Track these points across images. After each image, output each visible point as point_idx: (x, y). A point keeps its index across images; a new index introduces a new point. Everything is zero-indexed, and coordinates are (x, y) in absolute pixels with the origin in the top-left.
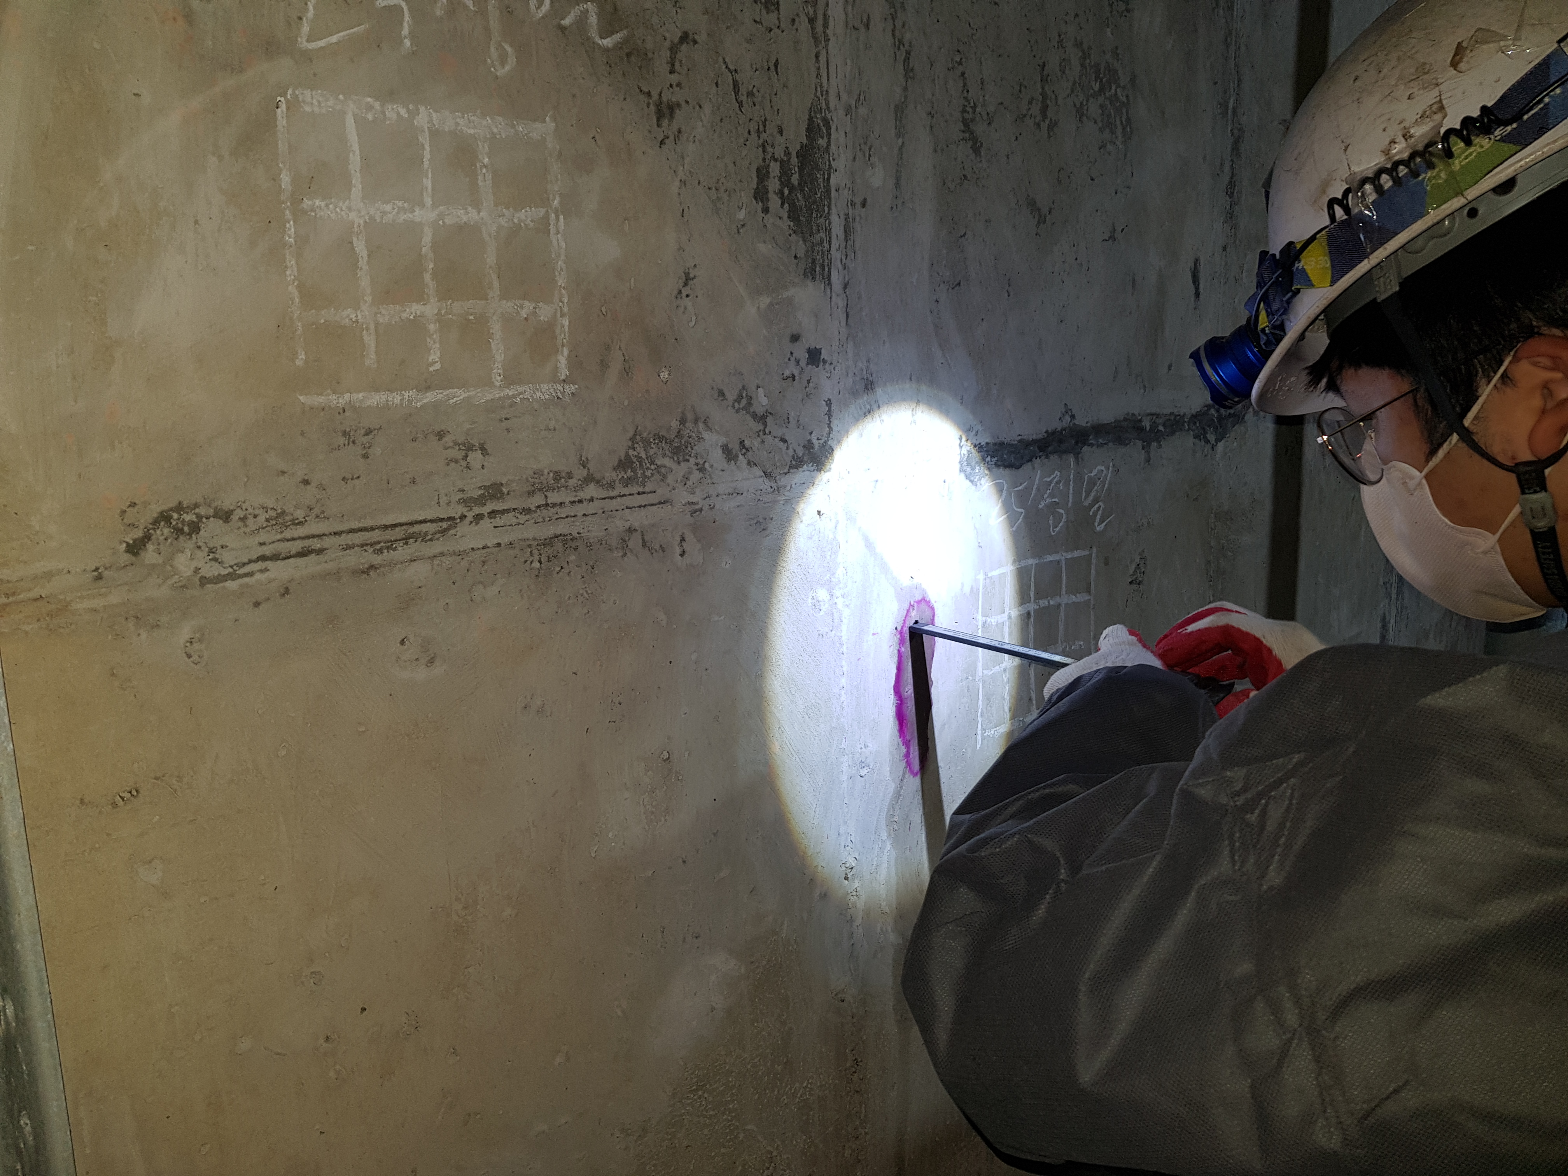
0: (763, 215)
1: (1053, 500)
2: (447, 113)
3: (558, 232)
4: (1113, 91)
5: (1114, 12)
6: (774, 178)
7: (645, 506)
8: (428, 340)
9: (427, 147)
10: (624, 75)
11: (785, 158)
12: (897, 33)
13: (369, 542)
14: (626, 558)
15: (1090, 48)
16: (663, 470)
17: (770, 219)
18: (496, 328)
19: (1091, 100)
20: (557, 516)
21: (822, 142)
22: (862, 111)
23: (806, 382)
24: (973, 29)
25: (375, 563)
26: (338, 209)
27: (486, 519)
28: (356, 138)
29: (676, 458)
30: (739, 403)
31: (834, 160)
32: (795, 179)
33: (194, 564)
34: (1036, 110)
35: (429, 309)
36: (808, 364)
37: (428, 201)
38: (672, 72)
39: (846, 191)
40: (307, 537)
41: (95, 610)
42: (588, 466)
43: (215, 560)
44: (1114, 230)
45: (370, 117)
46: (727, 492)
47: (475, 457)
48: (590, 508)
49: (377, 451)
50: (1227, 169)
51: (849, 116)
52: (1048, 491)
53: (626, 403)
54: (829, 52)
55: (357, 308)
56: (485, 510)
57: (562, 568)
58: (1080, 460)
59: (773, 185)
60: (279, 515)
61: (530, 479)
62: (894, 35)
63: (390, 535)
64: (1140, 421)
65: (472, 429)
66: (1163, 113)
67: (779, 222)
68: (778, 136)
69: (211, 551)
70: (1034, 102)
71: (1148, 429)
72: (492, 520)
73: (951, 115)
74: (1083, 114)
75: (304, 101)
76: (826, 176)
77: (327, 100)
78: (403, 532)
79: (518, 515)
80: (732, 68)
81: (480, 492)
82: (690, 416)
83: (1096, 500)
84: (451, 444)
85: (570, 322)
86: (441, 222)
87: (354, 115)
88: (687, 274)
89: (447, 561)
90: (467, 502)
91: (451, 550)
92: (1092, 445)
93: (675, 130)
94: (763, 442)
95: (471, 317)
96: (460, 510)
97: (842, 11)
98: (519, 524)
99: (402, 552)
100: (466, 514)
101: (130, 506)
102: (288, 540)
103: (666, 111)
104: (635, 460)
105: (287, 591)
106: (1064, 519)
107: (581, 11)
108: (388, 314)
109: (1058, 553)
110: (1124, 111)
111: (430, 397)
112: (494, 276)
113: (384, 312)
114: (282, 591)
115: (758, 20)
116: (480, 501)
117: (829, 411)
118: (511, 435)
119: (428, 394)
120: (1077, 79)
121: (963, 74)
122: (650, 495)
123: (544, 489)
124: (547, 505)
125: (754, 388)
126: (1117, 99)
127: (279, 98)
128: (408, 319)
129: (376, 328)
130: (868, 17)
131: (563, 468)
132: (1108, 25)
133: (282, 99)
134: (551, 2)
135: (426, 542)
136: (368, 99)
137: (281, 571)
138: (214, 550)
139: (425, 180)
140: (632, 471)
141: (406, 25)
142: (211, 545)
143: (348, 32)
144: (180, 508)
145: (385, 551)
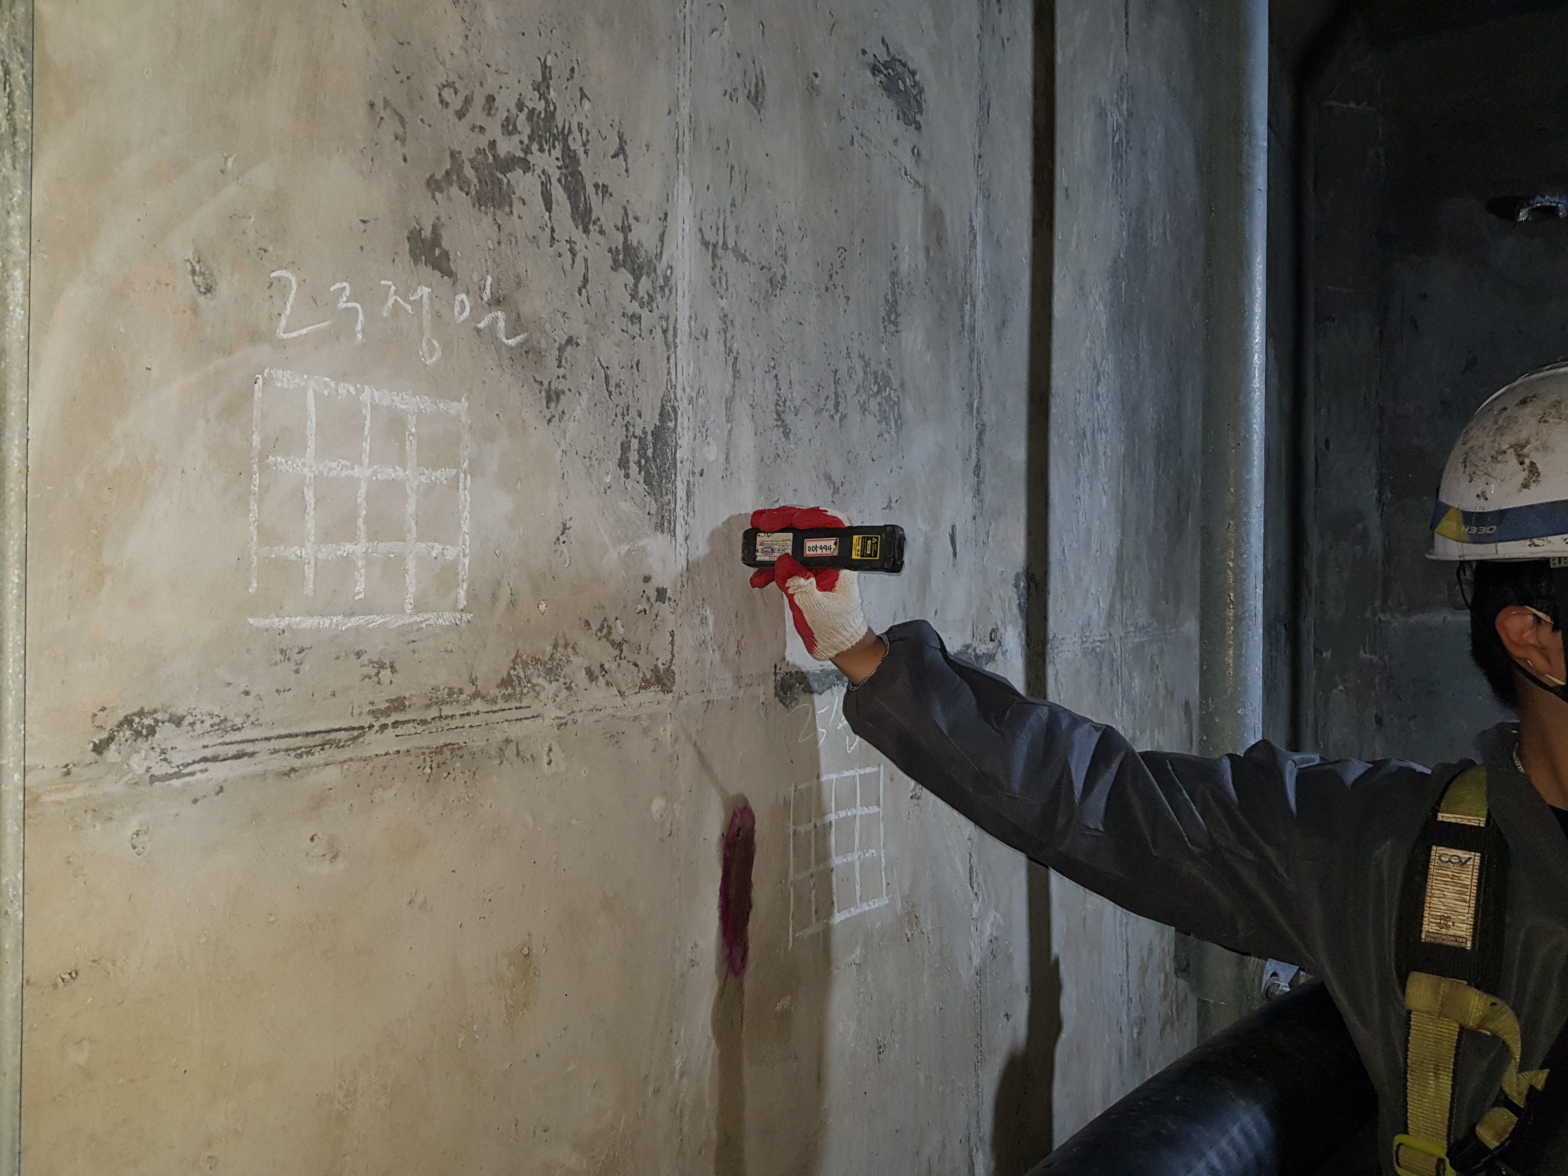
0: (624, 479)
2: (386, 391)
3: (465, 489)
5: (887, 333)
6: (634, 451)
7: (521, 719)
8: (356, 573)
9: (368, 418)
10: (523, 367)
11: (643, 436)
12: (728, 344)
13: (292, 747)
14: (502, 766)
15: (870, 359)
16: (537, 688)
17: (630, 483)
18: (411, 565)
19: (872, 399)
20: (448, 727)
21: (671, 424)
22: (701, 401)
23: (655, 616)
24: (784, 342)
25: (295, 766)
26: (295, 465)
27: (390, 729)
28: (314, 409)
29: (548, 678)
30: (601, 632)
31: (679, 438)
32: (650, 453)
33: (146, 764)
34: (831, 405)
35: (359, 548)
36: (656, 601)
37: (366, 461)
38: (559, 367)
39: (688, 463)
40: (243, 742)
41: (60, 803)
42: (477, 683)
43: (165, 760)
44: (890, 501)
45: (326, 393)
46: (588, 708)
47: (386, 674)
48: (474, 720)
49: (306, 667)
50: (974, 455)
51: (691, 405)
53: (511, 630)
54: (677, 356)
55: (302, 546)
56: (390, 721)
57: (449, 774)
59: (633, 456)
60: (222, 722)
61: (429, 694)
62: (725, 345)
63: (311, 741)
65: (385, 649)
66: (925, 410)
67: (637, 486)
68: (638, 419)
69: (163, 752)
70: (829, 399)
72: (394, 730)
73: (768, 407)
74: (865, 410)
75: (277, 380)
76: (673, 451)
77: (295, 378)
78: (321, 739)
79: (416, 725)
80: (605, 365)
81: (387, 705)
82: (561, 642)
84: (367, 663)
85: (470, 562)
86: (374, 478)
87: (314, 391)
88: (564, 525)
89: (355, 766)
90: (376, 713)
91: (359, 757)
93: (560, 411)
94: (619, 665)
95: (392, 556)
96: (370, 720)
97: (687, 324)
98: (416, 734)
99: (318, 757)
100: (374, 724)
101: (101, 710)
102: (227, 744)
103: (553, 396)
104: (515, 678)
105: (221, 789)
107: (493, 318)
108: (327, 552)
109: (852, 769)
110: (896, 408)
111: (353, 622)
112: (413, 523)
113: (323, 550)
114: (218, 790)
115: (625, 330)
116: (386, 713)
117: (673, 640)
118: (416, 655)
119: (352, 619)
120: (861, 383)
121: (776, 376)
122: (525, 710)
123: (440, 703)
124: (441, 717)
125: (613, 620)
126: (891, 399)
127: (258, 376)
128: (342, 556)
129: (316, 563)
130: (707, 330)
131: (456, 685)
132: (883, 342)
133: (260, 376)
134: (471, 310)
135: (339, 748)
136: (326, 379)
137: (218, 772)
138: (165, 751)
139: (364, 444)
140: (512, 688)
141: (359, 323)
142: (163, 747)
143: (315, 326)
144: (141, 713)
145: (305, 756)
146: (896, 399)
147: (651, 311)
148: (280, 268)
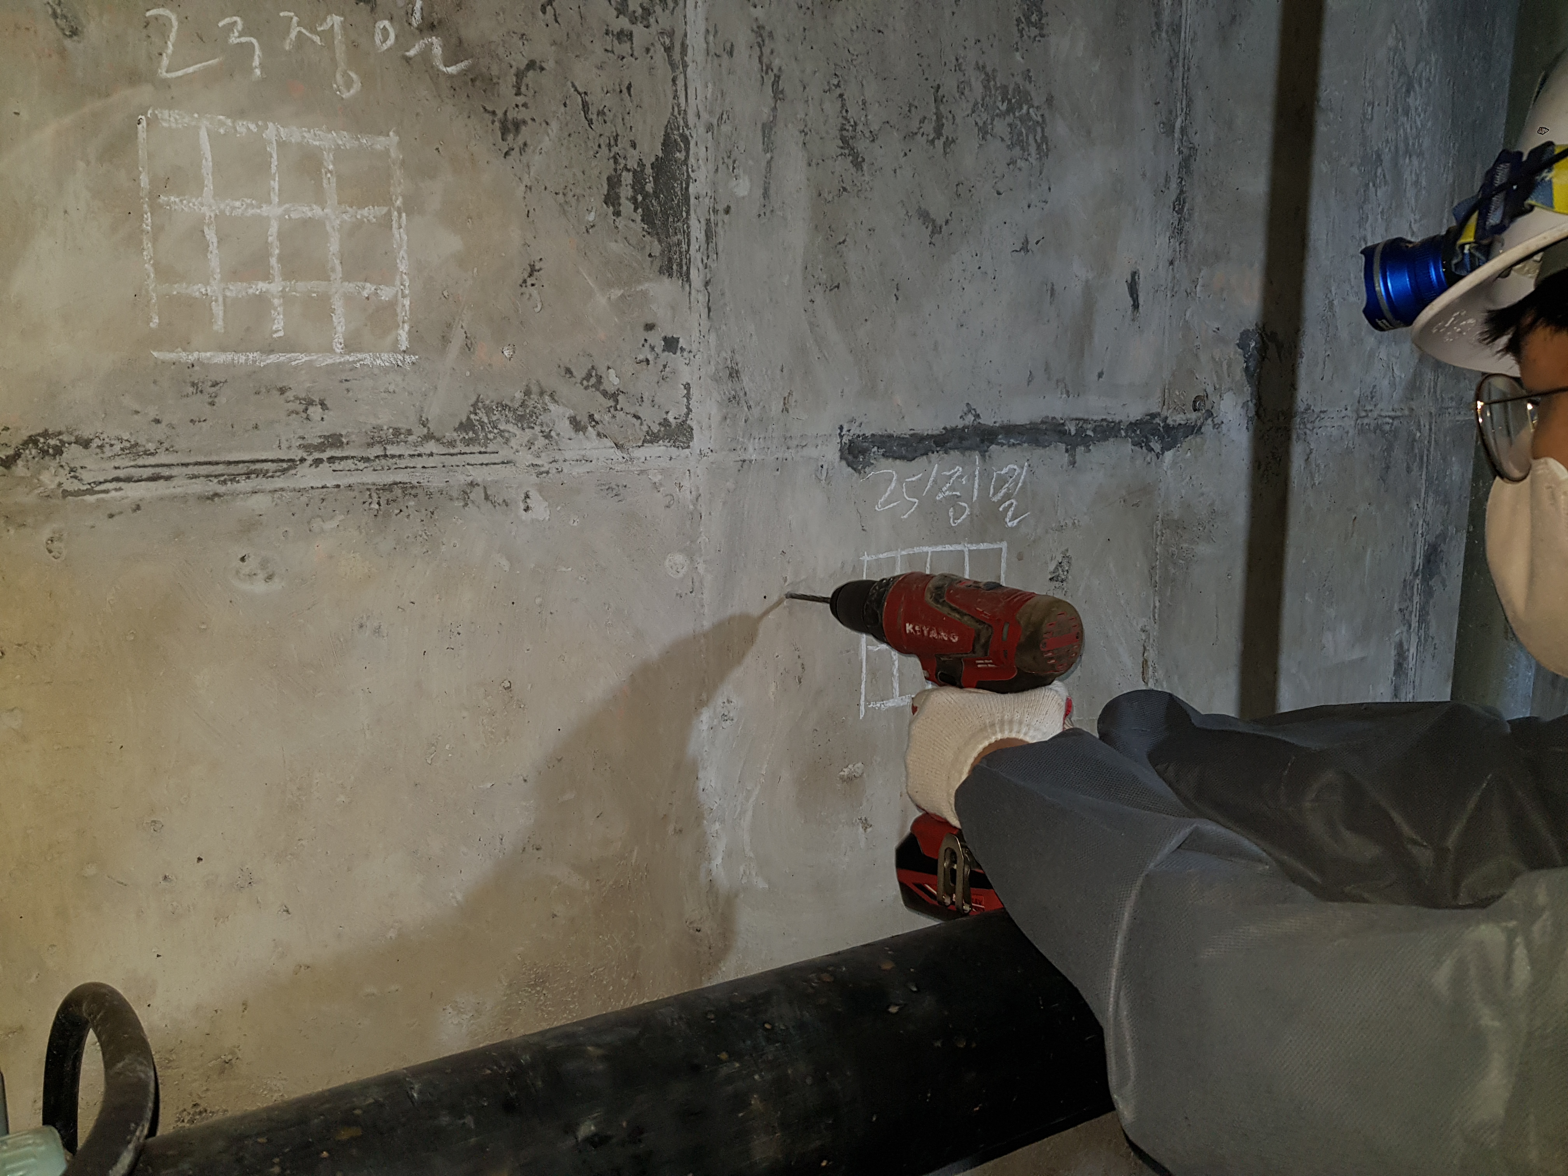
0: (613, 217)
1: (954, 493)
2: (295, 128)
3: (400, 227)
4: (1024, 111)
5: (1025, 38)
6: (627, 186)
7: (487, 464)
8: (273, 312)
10: (468, 97)
11: (639, 169)
12: (765, 60)
13: (213, 474)
14: (466, 508)
15: (994, 70)
16: (506, 435)
17: (621, 222)
18: (338, 304)
19: (996, 119)
20: (396, 466)
21: (680, 156)
22: (726, 128)
23: (662, 367)
24: (853, 55)
25: (218, 491)
26: (191, 204)
27: (326, 464)
28: (209, 147)
30: (588, 381)
31: (693, 171)
32: (649, 187)
33: (58, 480)
34: (929, 128)
35: (275, 287)
36: (664, 350)
37: (275, 199)
38: (517, 94)
39: (707, 200)
40: (158, 466)
42: (429, 425)
43: (75, 477)
44: (1027, 241)
45: (222, 131)
46: (575, 458)
47: (315, 412)
48: (430, 462)
49: (222, 400)
50: (1174, 185)
51: (710, 133)
52: (948, 485)
53: (468, 374)
54: (688, 77)
55: (207, 283)
56: (325, 456)
57: (401, 511)
58: (987, 457)
59: (626, 192)
60: (132, 446)
61: (369, 433)
62: (760, 62)
63: (233, 469)
64: (1063, 424)
65: (312, 387)
66: (1089, 132)
67: (632, 224)
68: (632, 150)
69: (72, 470)
70: (926, 121)
71: (1073, 432)
72: (331, 465)
73: (827, 133)
74: (986, 133)
75: (162, 119)
76: (684, 186)
77: (184, 118)
78: (245, 469)
79: (356, 462)
80: (581, 90)
81: (320, 441)
82: (535, 389)
83: (1007, 497)
84: (292, 399)
85: (411, 303)
86: (287, 217)
87: (207, 130)
88: (532, 266)
89: (288, 495)
90: (307, 448)
91: (291, 488)
92: (1002, 445)
93: (521, 143)
94: (614, 417)
95: (314, 295)
96: (301, 454)
97: (703, 40)
98: (357, 470)
99: (244, 485)
100: (306, 457)
101: (4, 429)
102: (140, 467)
103: (510, 126)
104: (477, 423)
105: (138, 508)
106: (967, 512)
107: (426, 44)
108: (235, 290)
109: (960, 543)
110: (1039, 129)
111: (273, 358)
112: (337, 262)
113: (231, 288)
114: (134, 507)
115: (609, 48)
116: (321, 448)
117: (688, 393)
118: (350, 394)
119: (271, 356)
120: (979, 100)
121: (841, 96)
122: (492, 455)
123: (384, 442)
124: (386, 456)
125: (605, 369)
126: (1031, 119)
127: (140, 117)
128: (254, 294)
129: (224, 300)
130: (732, 45)
131: (403, 425)
132: (1017, 50)
133: (143, 117)
134: (397, 37)
135: (267, 478)
136: (221, 117)
137: (134, 492)
138: (75, 469)
139: (272, 182)
140: (473, 433)
141: (256, 58)
142: (72, 466)
143: (204, 64)
144: (45, 434)
145: (229, 483)
146: (1039, 119)
147: (647, 27)
148: (156, 6)
